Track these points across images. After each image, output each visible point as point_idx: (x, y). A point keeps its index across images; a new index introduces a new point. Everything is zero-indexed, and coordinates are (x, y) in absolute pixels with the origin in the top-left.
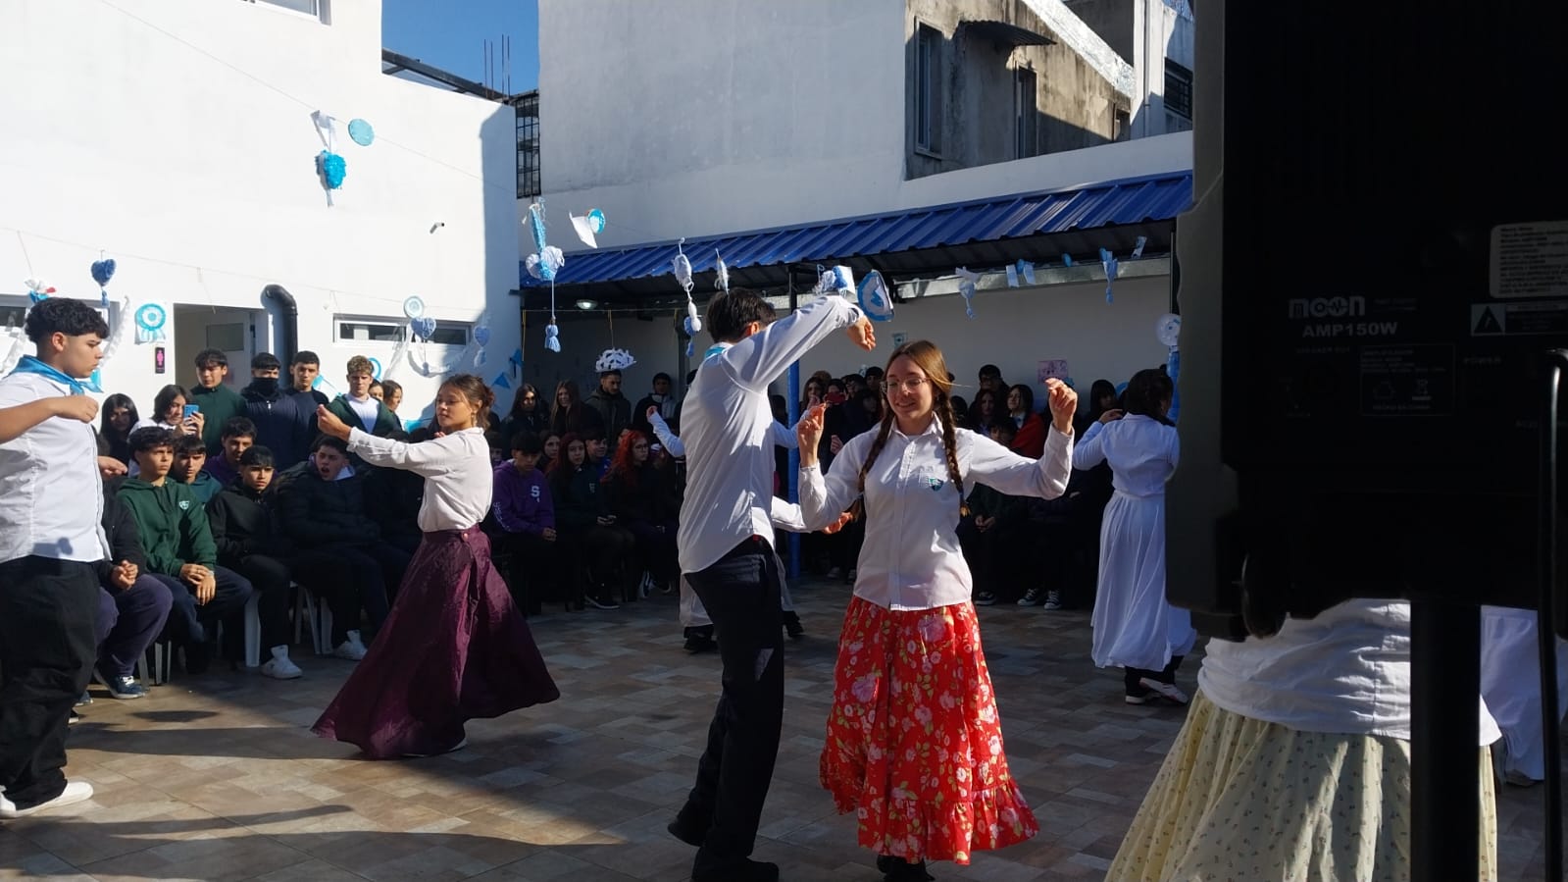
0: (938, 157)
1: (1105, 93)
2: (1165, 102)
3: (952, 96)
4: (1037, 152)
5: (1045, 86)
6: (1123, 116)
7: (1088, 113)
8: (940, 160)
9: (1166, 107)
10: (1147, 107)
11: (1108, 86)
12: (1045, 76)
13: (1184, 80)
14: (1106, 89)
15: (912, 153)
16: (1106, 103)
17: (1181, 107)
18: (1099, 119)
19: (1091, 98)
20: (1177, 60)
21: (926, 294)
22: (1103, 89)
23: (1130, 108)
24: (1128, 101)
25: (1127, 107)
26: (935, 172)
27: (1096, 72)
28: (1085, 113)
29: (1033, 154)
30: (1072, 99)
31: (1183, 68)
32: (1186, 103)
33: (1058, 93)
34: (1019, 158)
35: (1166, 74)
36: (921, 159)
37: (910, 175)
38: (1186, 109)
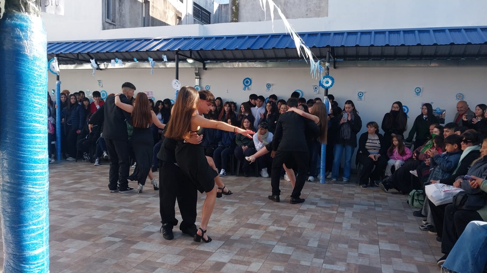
0: (114, 24)
1: (173, 10)
2: (193, 15)
3: (120, 5)
4: (150, 25)
5: (153, 6)
6: (180, 18)
7: (168, 16)
8: (115, 25)
9: (194, 17)
10: (187, 16)
11: (175, 8)
12: (153, 3)
13: (200, 9)
14: (174, 9)
15: (105, 22)
16: (174, 14)
17: (199, 18)
18: (171, 18)
19: (169, 11)
20: (198, 3)
21: (108, 68)
22: (173, 9)
23: (182, 16)
24: (181, 14)
25: (181, 15)
26: (113, 28)
27: (170, 4)
28: (166, 16)
29: (149, 26)
30: (162, 11)
31: (199, 6)
32: (201, 17)
33: (157, 9)
34: (144, 26)
35: (194, 7)
36: (108, 24)
37: (104, 28)
38: (201, 19)
